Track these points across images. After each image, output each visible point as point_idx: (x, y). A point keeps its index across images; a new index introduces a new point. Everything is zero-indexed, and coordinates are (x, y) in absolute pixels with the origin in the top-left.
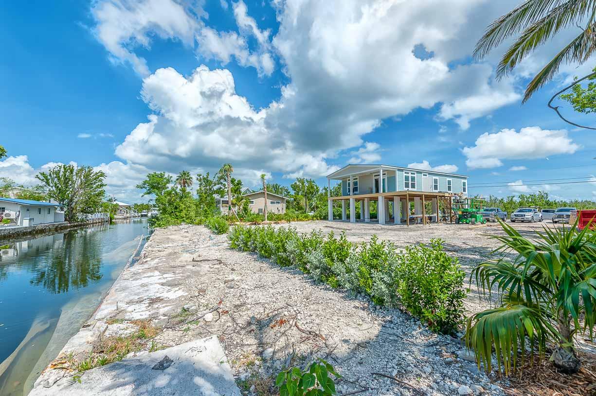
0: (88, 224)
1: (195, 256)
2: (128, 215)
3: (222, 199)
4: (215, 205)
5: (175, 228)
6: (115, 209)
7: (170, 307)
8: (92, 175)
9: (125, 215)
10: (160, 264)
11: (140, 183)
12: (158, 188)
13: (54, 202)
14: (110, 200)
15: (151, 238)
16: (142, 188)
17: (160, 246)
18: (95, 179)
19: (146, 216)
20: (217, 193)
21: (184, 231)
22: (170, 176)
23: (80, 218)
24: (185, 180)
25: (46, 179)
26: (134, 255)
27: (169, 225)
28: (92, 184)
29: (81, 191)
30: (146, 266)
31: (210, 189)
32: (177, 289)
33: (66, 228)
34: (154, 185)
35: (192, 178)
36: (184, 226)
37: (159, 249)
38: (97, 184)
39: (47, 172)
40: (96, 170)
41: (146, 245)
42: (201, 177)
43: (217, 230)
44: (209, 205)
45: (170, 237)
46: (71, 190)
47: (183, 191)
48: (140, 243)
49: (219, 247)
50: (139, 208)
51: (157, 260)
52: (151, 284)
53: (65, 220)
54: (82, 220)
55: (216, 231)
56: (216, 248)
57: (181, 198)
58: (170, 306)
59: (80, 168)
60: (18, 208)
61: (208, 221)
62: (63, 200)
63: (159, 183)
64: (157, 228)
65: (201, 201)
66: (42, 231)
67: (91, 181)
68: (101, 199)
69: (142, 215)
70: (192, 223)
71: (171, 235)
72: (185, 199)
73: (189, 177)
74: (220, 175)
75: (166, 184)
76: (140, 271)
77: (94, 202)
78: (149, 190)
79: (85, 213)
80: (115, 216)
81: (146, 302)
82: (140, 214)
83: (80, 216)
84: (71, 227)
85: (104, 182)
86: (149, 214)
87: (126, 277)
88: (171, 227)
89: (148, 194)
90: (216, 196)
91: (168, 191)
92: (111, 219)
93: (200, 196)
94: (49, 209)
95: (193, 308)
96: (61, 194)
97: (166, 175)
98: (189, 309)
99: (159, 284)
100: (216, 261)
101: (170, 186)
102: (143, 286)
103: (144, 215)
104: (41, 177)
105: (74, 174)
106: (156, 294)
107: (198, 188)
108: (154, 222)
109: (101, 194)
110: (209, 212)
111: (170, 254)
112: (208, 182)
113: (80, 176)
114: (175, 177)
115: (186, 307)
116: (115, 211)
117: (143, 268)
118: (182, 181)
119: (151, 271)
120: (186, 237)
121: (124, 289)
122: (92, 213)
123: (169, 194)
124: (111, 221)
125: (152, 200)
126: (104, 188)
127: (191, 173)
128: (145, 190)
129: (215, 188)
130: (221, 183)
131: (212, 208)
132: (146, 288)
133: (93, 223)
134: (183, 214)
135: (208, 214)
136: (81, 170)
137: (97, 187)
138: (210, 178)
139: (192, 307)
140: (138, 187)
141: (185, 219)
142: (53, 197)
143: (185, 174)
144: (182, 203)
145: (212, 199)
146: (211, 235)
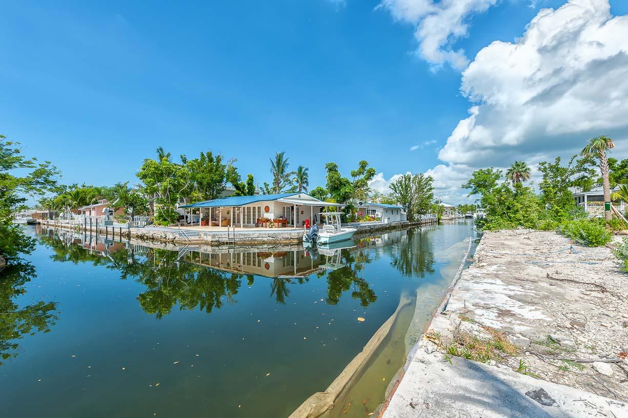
0: (422, 224)
1: (550, 271)
2: (453, 216)
3: (586, 194)
4: (574, 203)
5: (510, 232)
6: (441, 210)
7: (529, 328)
8: (423, 180)
9: (451, 216)
10: (500, 272)
11: (465, 183)
12: (485, 186)
13: (400, 205)
14: (437, 202)
15: (482, 242)
16: (467, 188)
17: (495, 252)
18: (426, 184)
19: (470, 217)
20: (576, 185)
21: (522, 237)
22: (500, 170)
23: (416, 218)
24: (519, 173)
25: (394, 187)
26: (466, 257)
27: (502, 229)
28: (423, 188)
29: (416, 195)
30: (484, 271)
31: (563, 181)
32: (533, 308)
33: (408, 225)
34: (481, 183)
35: (529, 169)
36: (521, 230)
37: (494, 254)
38: (427, 188)
39: (395, 183)
40: (426, 175)
41: (478, 248)
42: (547, 165)
43: (584, 239)
44: (563, 203)
45: (506, 242)
46: (409, 195)
47: (518, 187)
48: (470, 245)
49: (594, 266)
50: (463, 209)
51: (495, 267)
52: (495, 293)
53: (407, 220)
54: (418, 220)
55: (581, 241)
56: (588, 266)
57: (516, 195)
58: (527, 326)
59: (414, 176)
60: (382, 210)
61: (563, 227)
62: (405, 204)
63: (486, 181)
64: (486, 231)
65: (547, 197)
66: (394, 228)
67: (424, 185)
68: (430, 202)
69: (466, 216)
70: (534, 227)
71: (506, 240)
72: (522, 197)
73: (524, 169)
74: (583, 157)
75: (494, 181)
76: (479, 275)
77: (426, 204)
78: (475, 189)
79: (419, 214)
80: (442, 217)
81: (495, 311)
82: (464, 215)
83: (416, 216)
84: (411, 225)
85: (432, 186)
86: (475, 216)
87: (466, 278)
88: (503, 231)
89: (474, 194)
90: (574, 190)
91: (497, 189)
92: (439, 219)
93: (545, 192)
94: (398, 210)
95: (566, 342)
96: (404, 199)
97: (495, 170)
98: (559, 341)
99: (506, 295)
100: (592, 286)
101: (499, 183)
102: (486, 291)
103: (469, 216)
104: (392, 187)
105: (411, 181)
106: (505, 306)
107: (541, 180)
108: (481, 223)
109: (430, 197)
110: (563, 213)
111: (510, 263)
112: (558, 171)
113: (415, 183)
114: (505, 171)
115: (554, 336)
116: (442, 212)
117: (481, 272)
118: (515, 175)
119: (492, 278)
120: (527, 245)
121: (467, 290)
122: (424, 213)
123: (499, 191)
124: (439, 221)
125: (478, 200)
126: (433, 191)
127: (527, 162)
128: (470, 190)
129: (573, 178)
130: (585, 170)
131: (567, 207)
132: (490, 295)
133: (425, 223)
134: (518, 216)
135: (562, 216)
136: (416, 177)
137: (427, 191)
138: (563, 165)
139: (564, 340)
140: (463, 187)
141: (522, 222)
142: (399, 201)
143: (518, 165)
144: (518, 202)
145: (568, 194)
146: (573, 246)
